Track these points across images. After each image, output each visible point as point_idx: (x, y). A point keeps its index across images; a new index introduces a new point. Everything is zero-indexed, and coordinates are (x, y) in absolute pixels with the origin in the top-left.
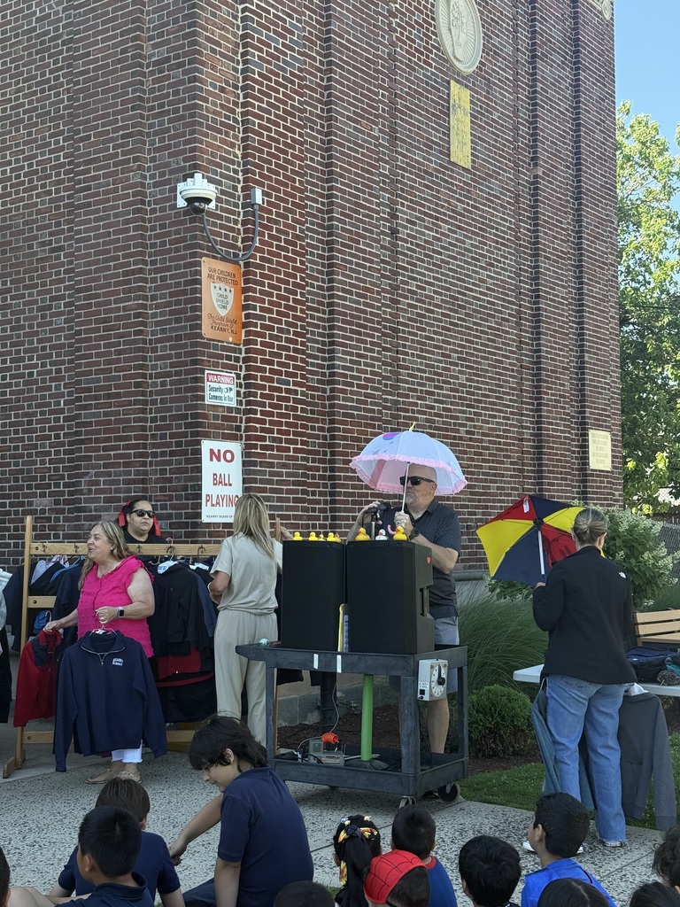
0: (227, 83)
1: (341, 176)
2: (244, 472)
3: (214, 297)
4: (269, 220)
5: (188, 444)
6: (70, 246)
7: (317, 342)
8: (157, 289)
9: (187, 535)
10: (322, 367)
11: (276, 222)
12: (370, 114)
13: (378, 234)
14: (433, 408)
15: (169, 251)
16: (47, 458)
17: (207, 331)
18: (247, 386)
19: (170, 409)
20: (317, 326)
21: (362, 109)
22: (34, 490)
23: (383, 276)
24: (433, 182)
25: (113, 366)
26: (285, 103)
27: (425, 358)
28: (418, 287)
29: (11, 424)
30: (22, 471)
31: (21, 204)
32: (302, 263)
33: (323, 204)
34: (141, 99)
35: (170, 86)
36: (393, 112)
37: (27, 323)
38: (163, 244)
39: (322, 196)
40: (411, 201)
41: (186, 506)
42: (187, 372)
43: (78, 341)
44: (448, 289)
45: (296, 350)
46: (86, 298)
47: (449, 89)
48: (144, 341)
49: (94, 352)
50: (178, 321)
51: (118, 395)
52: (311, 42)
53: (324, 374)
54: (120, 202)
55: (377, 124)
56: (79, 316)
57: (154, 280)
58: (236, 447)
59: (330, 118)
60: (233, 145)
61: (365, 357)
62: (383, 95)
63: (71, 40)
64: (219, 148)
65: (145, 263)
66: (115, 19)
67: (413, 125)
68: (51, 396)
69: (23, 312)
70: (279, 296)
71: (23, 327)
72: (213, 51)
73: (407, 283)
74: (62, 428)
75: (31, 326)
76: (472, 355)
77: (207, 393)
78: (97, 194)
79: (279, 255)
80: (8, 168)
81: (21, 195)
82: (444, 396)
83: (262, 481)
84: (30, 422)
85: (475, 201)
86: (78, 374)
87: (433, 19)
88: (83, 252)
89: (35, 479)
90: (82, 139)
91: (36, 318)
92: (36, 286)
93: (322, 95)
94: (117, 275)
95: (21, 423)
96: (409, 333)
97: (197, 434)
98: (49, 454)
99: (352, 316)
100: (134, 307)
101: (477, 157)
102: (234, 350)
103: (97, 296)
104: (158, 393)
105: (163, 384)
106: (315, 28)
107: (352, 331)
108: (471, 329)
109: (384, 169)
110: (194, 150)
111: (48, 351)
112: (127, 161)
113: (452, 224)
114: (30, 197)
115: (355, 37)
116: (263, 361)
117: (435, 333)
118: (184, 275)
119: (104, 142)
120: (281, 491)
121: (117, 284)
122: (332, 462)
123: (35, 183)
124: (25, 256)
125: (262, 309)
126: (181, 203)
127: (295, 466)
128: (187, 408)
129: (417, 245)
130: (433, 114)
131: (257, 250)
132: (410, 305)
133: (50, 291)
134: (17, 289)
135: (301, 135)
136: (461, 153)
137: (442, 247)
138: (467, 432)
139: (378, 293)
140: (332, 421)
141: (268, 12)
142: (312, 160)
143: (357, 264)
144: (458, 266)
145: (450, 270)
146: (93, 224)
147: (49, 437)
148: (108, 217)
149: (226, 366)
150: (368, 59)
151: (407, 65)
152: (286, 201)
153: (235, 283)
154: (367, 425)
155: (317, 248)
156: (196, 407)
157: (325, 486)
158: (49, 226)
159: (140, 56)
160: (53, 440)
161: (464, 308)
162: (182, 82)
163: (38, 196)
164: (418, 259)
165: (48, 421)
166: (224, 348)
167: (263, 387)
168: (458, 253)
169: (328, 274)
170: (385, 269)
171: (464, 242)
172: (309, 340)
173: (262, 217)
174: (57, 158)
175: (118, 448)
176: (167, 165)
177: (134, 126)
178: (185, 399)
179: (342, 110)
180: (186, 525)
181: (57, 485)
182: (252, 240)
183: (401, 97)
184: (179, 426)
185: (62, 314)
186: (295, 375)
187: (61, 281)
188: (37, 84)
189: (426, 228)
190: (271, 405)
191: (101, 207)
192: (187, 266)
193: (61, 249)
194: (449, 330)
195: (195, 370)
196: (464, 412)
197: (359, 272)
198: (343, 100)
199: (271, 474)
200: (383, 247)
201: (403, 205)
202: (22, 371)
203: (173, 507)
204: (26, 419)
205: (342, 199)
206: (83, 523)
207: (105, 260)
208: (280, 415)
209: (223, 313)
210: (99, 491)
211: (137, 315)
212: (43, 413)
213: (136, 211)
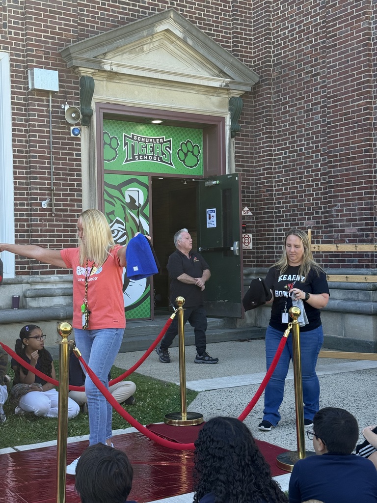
6: (324, 72)
16: (311, 198)
22: (304, 216)
25: (351, 141)
29: (290, 179)
30: (297, 206)
31: (294, 51)
37: (298, 121)
46: (334, 102)
48: (370, 124)
49: (339, 133)
51: (354, 158)
54: (355, 41)
56: (329, 113)
65: (370, 76)
68: (313, 162)
69: (296, 114)
71: (296, 123)
74: (320, 180)
75: (301, 122)
78: (341, 38)
80: (287, 31)
81: (294, 45)
86: (329, 148)
88: (332, 74)
89: (304, 210)
90: (331, 7)
91: (303, 117)
92: (303, 98)
94: (353, 86)
95: (296, 179)
98: (312, 195)
100: (364, 104)
103: (341, 100)
111: (311, 136)
112: (359, 15)
114: (300, 46)
119: (344, 6)
121: (353, 91)
123: (303, 37)
124: (297, 81)
133: (312, 100)
134: (292, 101)
146: (338, 57)
147: (312, 186)
148: (347, 51)
158: (311, 62)
160: (314, 187)
163: (304, 45)
165: (312, 176)
174: (316, 20)
175: (354, 189)
181: (317, 213)
185: (319, 113)
187: (319, 93)
191: (343, 45)
193: (318, 74)
202: (296, 148)
204: (298, 176)
206: (334, 234)
207: (345, 78)
210: (342, 216)
211: (366, 109)
212: (308, 172)
213: (365, 45)
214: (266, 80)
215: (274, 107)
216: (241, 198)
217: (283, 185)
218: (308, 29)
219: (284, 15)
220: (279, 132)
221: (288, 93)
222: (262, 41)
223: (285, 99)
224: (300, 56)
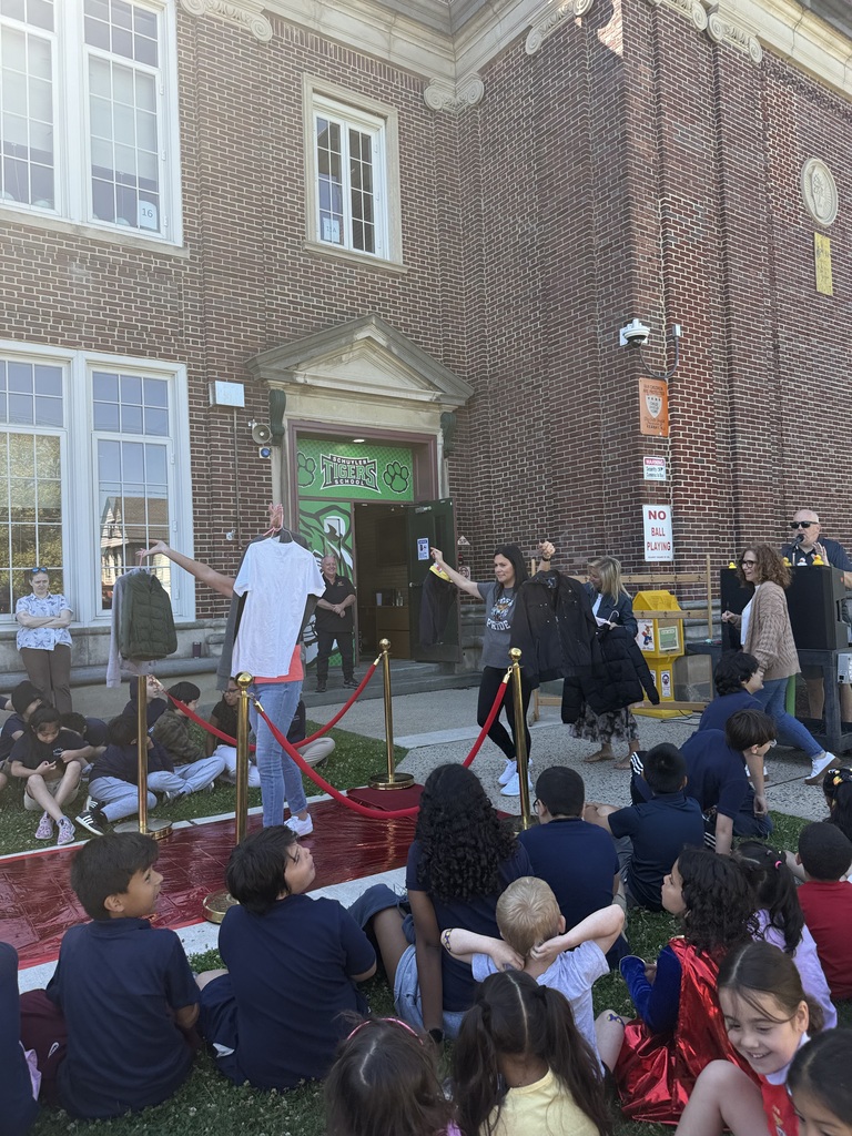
0: (653, 255)
1: (736, 310)
2: (674, 526)
3: (648, 405)
4: (686, 347)
5: (632, 508)
6: (546, 383)
7: (722, 431)
8: (607, 404)
9: (635, 570)
10: (727, 449)
11: (691, 348)
12: (756, 263)
13: (765, 350)
14: (810, 474)
15: (615, 377)
16: (536, 524)
17: (644, 429)
18: (674, 465)
19: (619, 486)
20: (722, 420)
21: (750, 261)
22: (528, 546)
23: (769, 380)
24: (804, 308)
26: (694, 263)
27: (802, 438)
28: (795, 386)
29: (511, 504)
30: (519, 534)
31: (513, 360)
32: (710, 375)
33: (723, 332)
34: (592, 275)
35: (612, 263)
36: (772, 260)
37: (519, 438)
38: (611, 372)
39: (722, 326)
40: (788, 324)
41: (633, 551)
42: (630, 459)
43: (553, 446)
44: (818, 386)
45: (708, 438)
46: (558, 416)
47: (813, 239)
48: (599, 441)
49: (565, 451)
50: (622, 424)
51: (582, 479)
52: (711, 218)
53: (728, 454)
54: (579, 348)
55: (760, 270)
56: (554, 429)
57: (604, 399)
58: (667, 509)
59: (727, 270)
60: (658, 298)
61: (758, 439)
62: (764, 249)
63: (543, 245)
64: (649, 301)
65: (598, 387)
66: (572, 224)
67: (787, 268)
68: (536, 484)
69: (516, 430)
70: (694, 401)
71: (517, 441)
72: (642, 234)
73: (787, 384)
75: (522, 440)
76: (839, 433)
77: (646, 472)
78: (564, 345)
79: (693, 371)
80: (503, 338)
81: (513, 354)
82: (818, 465)
83: (687, 532)
84: (523, 502)
85: (837, 319)
86: (554, 468)
87: (800, 190)
88: (555, 386)
89: (529, 538)
90: (552, 310)
91: (524, 434)
92: (524, 413)
93: (720, 254)
94: (579, 398)
95: (518, 503)
96: (790, 420)
97: (640, 501)
98: (536, 521)
99: (747, 410)
100: (591, 418)
101: (837, 287)
102: (663, 441)
103: (566, 414)
104: (609, 475)
105: (613, 469)
106: (713, 208)
107: (748, 422)
108: (837, 414)
109: (767, 302)
110: (632, 303)
111: (533, 455)
112: (584, 319)
113: (819, 338)
114: (519, 355)
115: (742, 210)
116: (685, 447)
117: (810, 419)
118: (627, 392)
119: (567, 310)
120: (700, 538)
121: (579, 404)
122: (735, 516)
123: (521, 345)
124: (516, 394)
125: (683, 411)
126: (623, 342)
127: (710, 520)
128: (631, 484)
129: (794, 356)
130: (802, 259)
131: (679, 369)
132: (790, 400)
133: (534, 415)
134: (512, 416)
135: (706, 285)
136: (825, 285)
137: (813, 355)
138: (837, 491)
139: (767, 393)
140: (736, 487)
141: (680, 201)
142: (714, 301)
143: (750, 373)
144: (825, 368)
145: (819, 372)
146: (561, 366)
147: (536, 511)
148: (572, 359)
149: (658, 453)
150: (752, 225)
151: (781, 226)
152: (697, 332)
153: (663, 394)
154: (761, 489)
155: (720, 364)
156: (638, 482)
157: (732, 534)
158: (532, 372)
159: (591, 246)
160: (539, 512)
161: (831, 399)
162: (622, 259)
163: (523, 353)
164: (795, 366)
165: (535, 500)
166: (656, 441)
167: (685, 466)
168: (825, 359)
169: (729, 382)
170: (770, 375)
171: (829, 351)
172: (717, 430)
173: (680, 346)
174: (535, 326)
175: (583, 514)
176: (612, 317)
177: (588, 295)
178: (630, 478)
179: (735, 264)
180: (634, 564)
182: (675, 362)
183: (778, 249)
184: (626, 497)
185: (542, 429)
186: (708, 456)
187: (541, 407)
188: (521, 279)
189: (800, 342)
190: (691, 478)
191: (566, 353)
192: (628, 385)
193: (540, 386)
194: (821, 416)
195: (637, 458)
196: (834, 476)
197: (752, 379)
198: (735, 256)
199: (693, 526)
200: (769, 359)
201: (782, 327)
202: (517, 469)
203: (623, 552)
204: (520, 500)
205: (737, 327)
206: (561, 565)
207: (570, 389)
208: (698, 485)
209: (655, 415)
210: (571, 544)
211: (593, 424)
212: (531, 495)
213: (590, 353)
214: (482, 393)
215: (492, 422)
216: (456, 526)
217: (504, 511)
218: (527, 335)
219: (501, 320)
220: (498, 451)
221: (507, 407)
222: (476, 349)
223: (504, 414)
224: (519, 366)
